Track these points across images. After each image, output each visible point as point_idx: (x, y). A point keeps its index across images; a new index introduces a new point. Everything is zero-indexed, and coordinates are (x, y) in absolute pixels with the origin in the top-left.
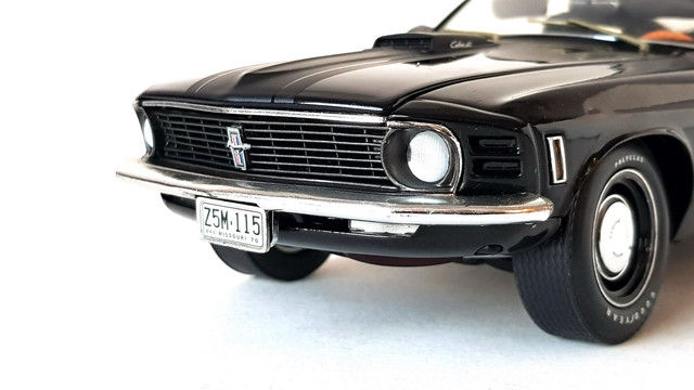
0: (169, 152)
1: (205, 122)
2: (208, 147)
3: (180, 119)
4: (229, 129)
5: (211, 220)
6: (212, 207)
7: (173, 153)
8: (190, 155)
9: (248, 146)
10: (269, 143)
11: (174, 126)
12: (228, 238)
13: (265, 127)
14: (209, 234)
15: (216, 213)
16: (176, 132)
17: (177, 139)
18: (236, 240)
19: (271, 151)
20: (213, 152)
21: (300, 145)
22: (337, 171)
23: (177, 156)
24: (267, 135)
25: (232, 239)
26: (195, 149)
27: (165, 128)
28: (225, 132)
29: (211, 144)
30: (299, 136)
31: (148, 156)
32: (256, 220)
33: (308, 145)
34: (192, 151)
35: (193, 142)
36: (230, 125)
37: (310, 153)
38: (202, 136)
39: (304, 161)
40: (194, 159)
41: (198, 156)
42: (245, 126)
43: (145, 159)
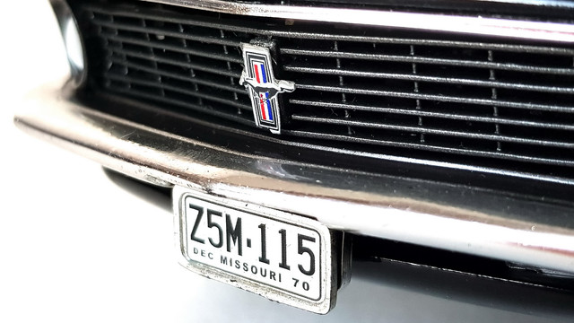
0: (114, 82)
1: (188, 29)
2: (193, 79)
3: (136, 22)
4: (247, 48)
5: (204, 231)
6: (206, 206)
7: (121, 84)
8: (156, 90)
9: (289, 86)
10: (333, 80)
11: (122, 33)
12: (241, 271)
13: (327, 45)
14: (198, 257)
15: (214, 219)
16: (126, 46)
17: (129, 59)
18: (258, 277)
19: (336, 97)
20: (202, 88)
21: (407, 86)
22: (491, 145)
23: (128, 89)
24: (330, 62)
25: (249, 274)
26: (164, 79)
27: (106, 37)
28: (237, 53)
29: (199, 74)
30: (405, 68)
31: (74, 85)
32: (306, 244)
33: (425, 87)
34: (159, 84)
35: (161, 66)
36: (248, 38)
37: (426, 105)
38: (182, 57)
39: (412, 120)
40: (163, 98)
41: (168, 93)
42: (281, 42)
43: (68, 92)
